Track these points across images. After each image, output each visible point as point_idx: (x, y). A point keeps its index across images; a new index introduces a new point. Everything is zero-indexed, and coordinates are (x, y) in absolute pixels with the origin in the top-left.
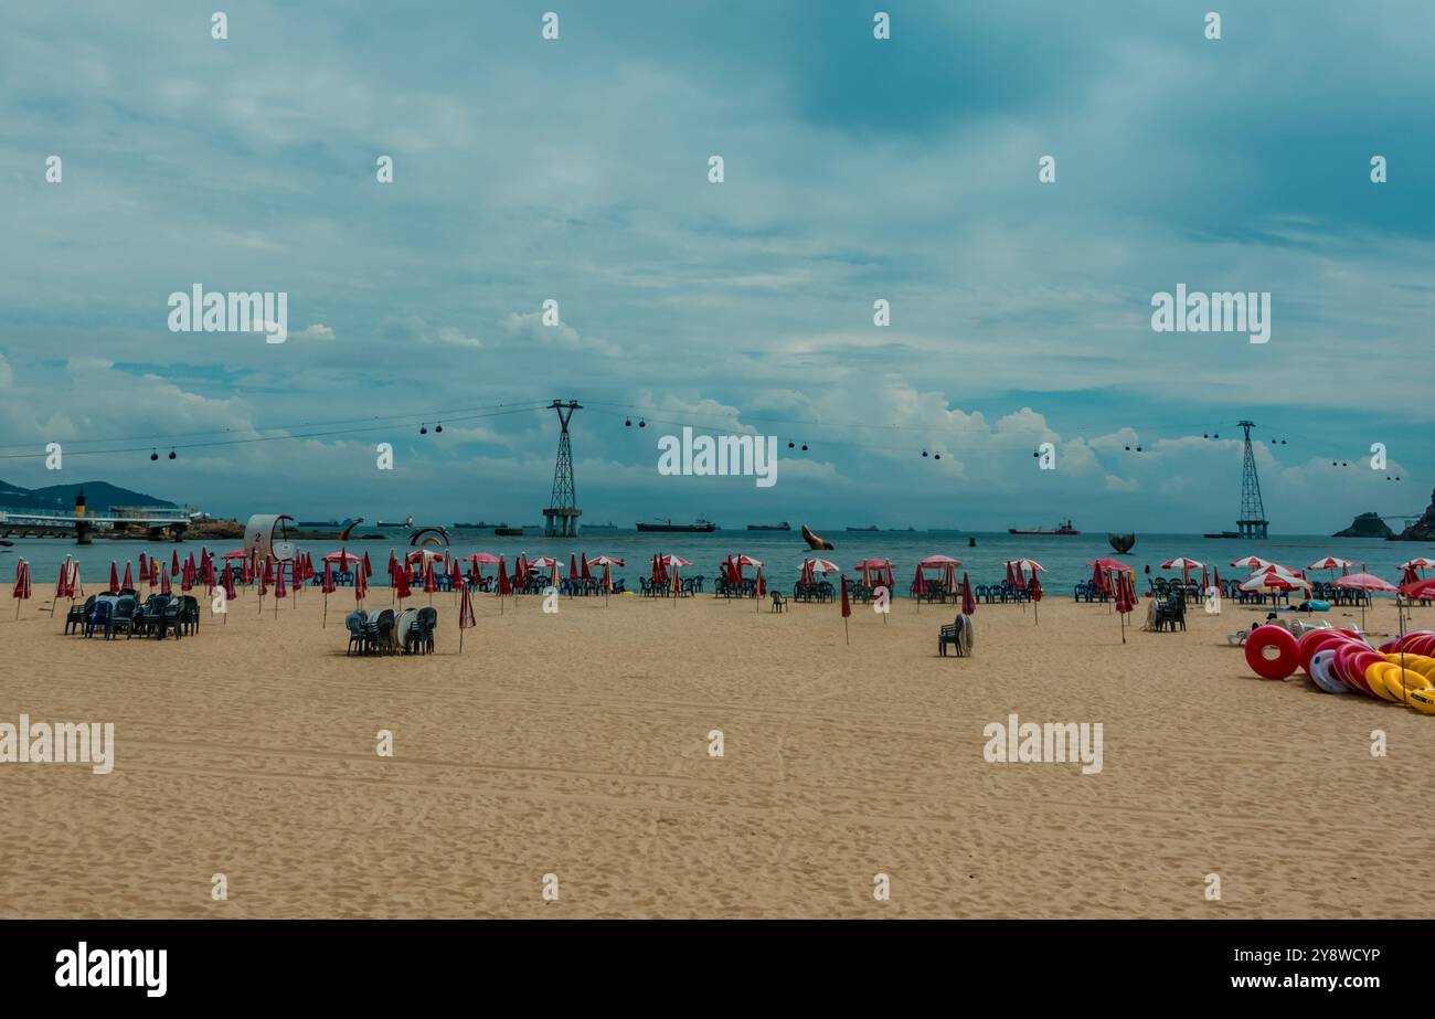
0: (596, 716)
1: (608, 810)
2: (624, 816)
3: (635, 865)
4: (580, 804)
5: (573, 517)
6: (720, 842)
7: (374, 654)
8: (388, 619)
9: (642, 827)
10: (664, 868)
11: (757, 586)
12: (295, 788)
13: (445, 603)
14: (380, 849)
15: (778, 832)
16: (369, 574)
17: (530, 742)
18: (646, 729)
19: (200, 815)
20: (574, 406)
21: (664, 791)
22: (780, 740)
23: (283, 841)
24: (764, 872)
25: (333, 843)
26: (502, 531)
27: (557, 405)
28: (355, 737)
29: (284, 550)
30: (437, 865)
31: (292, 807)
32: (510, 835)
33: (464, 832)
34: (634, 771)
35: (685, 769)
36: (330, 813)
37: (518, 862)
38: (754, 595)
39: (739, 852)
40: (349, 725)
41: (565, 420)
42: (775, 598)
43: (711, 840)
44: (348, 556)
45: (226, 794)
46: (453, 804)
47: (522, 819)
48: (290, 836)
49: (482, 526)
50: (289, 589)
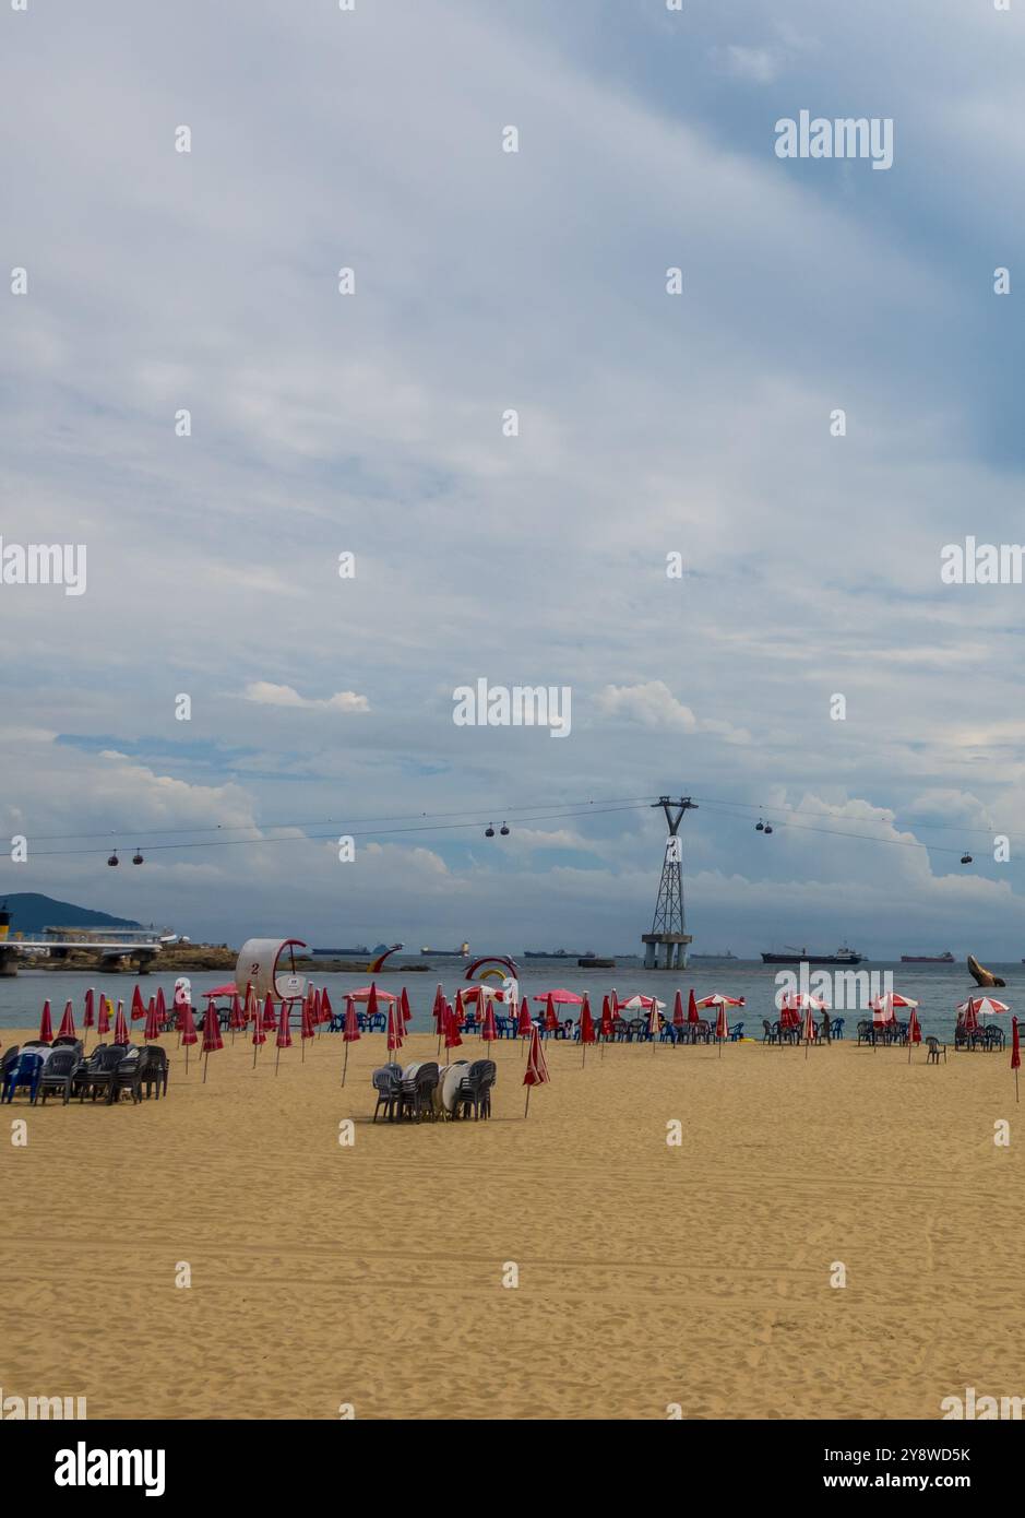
0: (699, 1195)
1: (710, 1313)
2: (729, 1320)
3: (742, 1379)
4: (674, 1307)
5: (680, 944)
6: (850, 1350)
7: (409, 1120)
8: (429, 1077)
9: (753, 1334)
10: (779, 1384)
11: (910, 1031)
12: (293, 1297)
13: (509, 1055)
14: (406, 1373)
15: (923, 1334)
16: (407, 1016)
17: (612, 1231)
18: (763, 1210)
19: (157, 1337)
20: (686, 804)
21: (782, 1288)
22: (930, 1222)
23: (272, 1367)
24: (903, 1385)
25: (341, 1368)
26: (588, 962)
27: (665, 803)
28: (380, 1228)
29: (291, 985)
30: (483, 1391)
31: (286, 1323)
32: (581, 1349)
33: (521, 1346)
34: (745, 1263)
35: (810, 1259)
36: (340, 1328)
37: (589, 1383)
38: (905, 1042)
39: (872, 1360)
40: (371, 1213)
41: (674, 822)
42: (932, 1046)
43: (840, 1346)
44: (379, 993)
45: (196, 1308)
46: (507, 1312)
47: (598, 1329)
48: (283, 1362)
49: (561, 956)
50: (295, 1035)
